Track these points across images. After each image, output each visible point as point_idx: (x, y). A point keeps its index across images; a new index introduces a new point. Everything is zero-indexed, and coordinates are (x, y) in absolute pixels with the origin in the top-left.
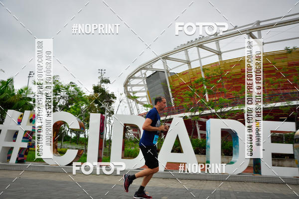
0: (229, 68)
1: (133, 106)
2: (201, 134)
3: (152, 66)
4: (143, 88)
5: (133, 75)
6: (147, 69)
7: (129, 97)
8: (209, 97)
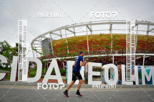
0: (78, 39)
1: (35, 54)
2: (65, 67)
3: (44, 36)
4: (40, 46)
5: (36, 39)
6: (42, 37)
7: (33, 49)
8: (69, 51)
